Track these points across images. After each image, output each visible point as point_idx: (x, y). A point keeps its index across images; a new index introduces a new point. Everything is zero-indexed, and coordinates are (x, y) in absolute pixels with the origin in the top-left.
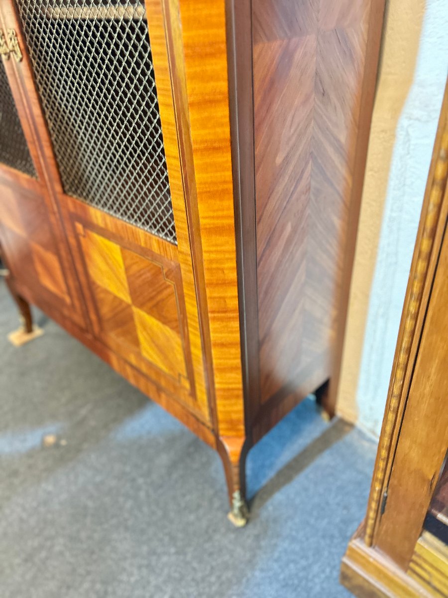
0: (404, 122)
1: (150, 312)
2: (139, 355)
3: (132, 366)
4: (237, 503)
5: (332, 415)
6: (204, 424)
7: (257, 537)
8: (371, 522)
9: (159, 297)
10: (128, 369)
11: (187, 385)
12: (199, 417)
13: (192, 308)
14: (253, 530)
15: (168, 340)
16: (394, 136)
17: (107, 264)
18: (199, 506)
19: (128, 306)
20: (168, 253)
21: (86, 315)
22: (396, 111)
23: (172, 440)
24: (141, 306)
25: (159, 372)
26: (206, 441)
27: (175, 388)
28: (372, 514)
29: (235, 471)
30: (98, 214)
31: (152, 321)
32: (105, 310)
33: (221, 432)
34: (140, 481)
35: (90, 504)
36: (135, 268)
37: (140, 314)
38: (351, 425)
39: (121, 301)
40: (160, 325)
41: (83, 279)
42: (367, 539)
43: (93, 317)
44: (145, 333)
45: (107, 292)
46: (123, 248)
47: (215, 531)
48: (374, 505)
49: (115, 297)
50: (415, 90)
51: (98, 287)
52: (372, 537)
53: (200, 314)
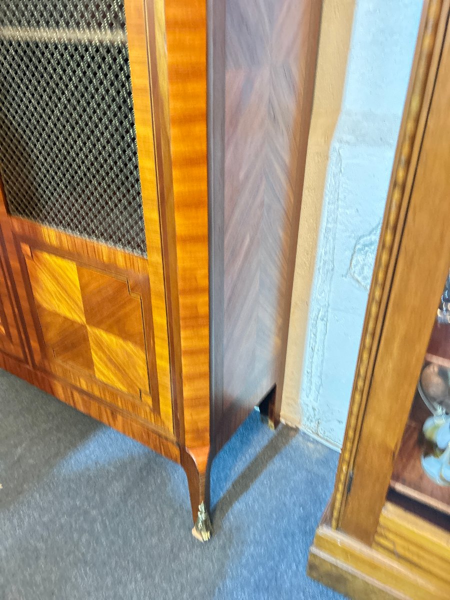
0: (335, 144)
1: (109, 330)
2: (92, 378)
3: (81, 392)
4: (202, 516)
5: (277, 423)
6: (166, 439)
7: (223, 548)
8: (337, 505)
9: (122, 313)
10: (76, 395)
11: (149, 401)
12: (162, 432)
13: (160, 319)
14: (218, 542)
15: (129, 355)
16: (327, 158)
17: (59, 283)
18: (160, 528)
19: (83, 327)
20: (136, 264)
21: (25, 343)
22: (328, 136)
23: (122, 467)
24: (98, 324)
25: (114, 393)
26: (169, 455)
27: (134, 406)
28: (339, 496)
29: (202, 480)
30: (50, 233)
31: (110, 340)
32: (51, 335)
33: (188, 443)
34: (94, 513)
35: (41, 545)
36: (93, 286)
37: (95, 333)
38: (296, 430)
39: (73, 323)
40: (121, 341)
41: (25, 304)
42: (334, 523)
43: (34, 344)
44: (100, 353)
45: (56, 315)
46: (81, 265)
47: (180, 549)
48: (341, 487)
49: (66, 319)
50: (343, 118)
51: (44, 309)
52: (338, 520)
53: (169, 324)
